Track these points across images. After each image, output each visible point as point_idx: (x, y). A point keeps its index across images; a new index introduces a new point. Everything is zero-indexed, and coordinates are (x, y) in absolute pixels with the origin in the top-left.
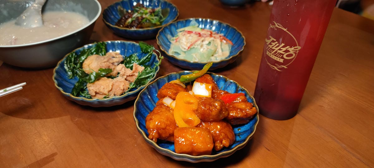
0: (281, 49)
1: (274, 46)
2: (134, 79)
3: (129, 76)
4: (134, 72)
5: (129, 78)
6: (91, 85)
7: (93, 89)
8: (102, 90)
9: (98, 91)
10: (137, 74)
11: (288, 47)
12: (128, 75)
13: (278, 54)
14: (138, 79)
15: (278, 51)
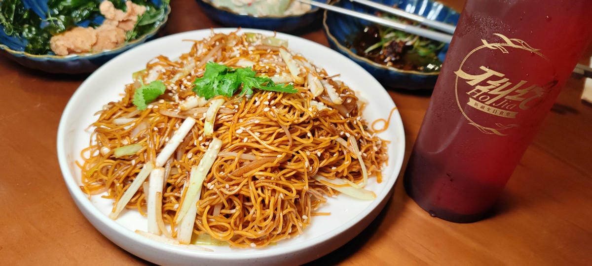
0: (518, 91)
1: (497, 87)
2: (131, 26)
3: (123, 21)
4: (130, 15)
5: (122, 25)
6: (60, 37)
7: (63, 45)
8: (79, 44)
9: (72, 47)
10: (135, 19)
11: (534, 86)
12: (121, 20)
13: (507, 104)
14: (137, 26)
15: (506, 98)
